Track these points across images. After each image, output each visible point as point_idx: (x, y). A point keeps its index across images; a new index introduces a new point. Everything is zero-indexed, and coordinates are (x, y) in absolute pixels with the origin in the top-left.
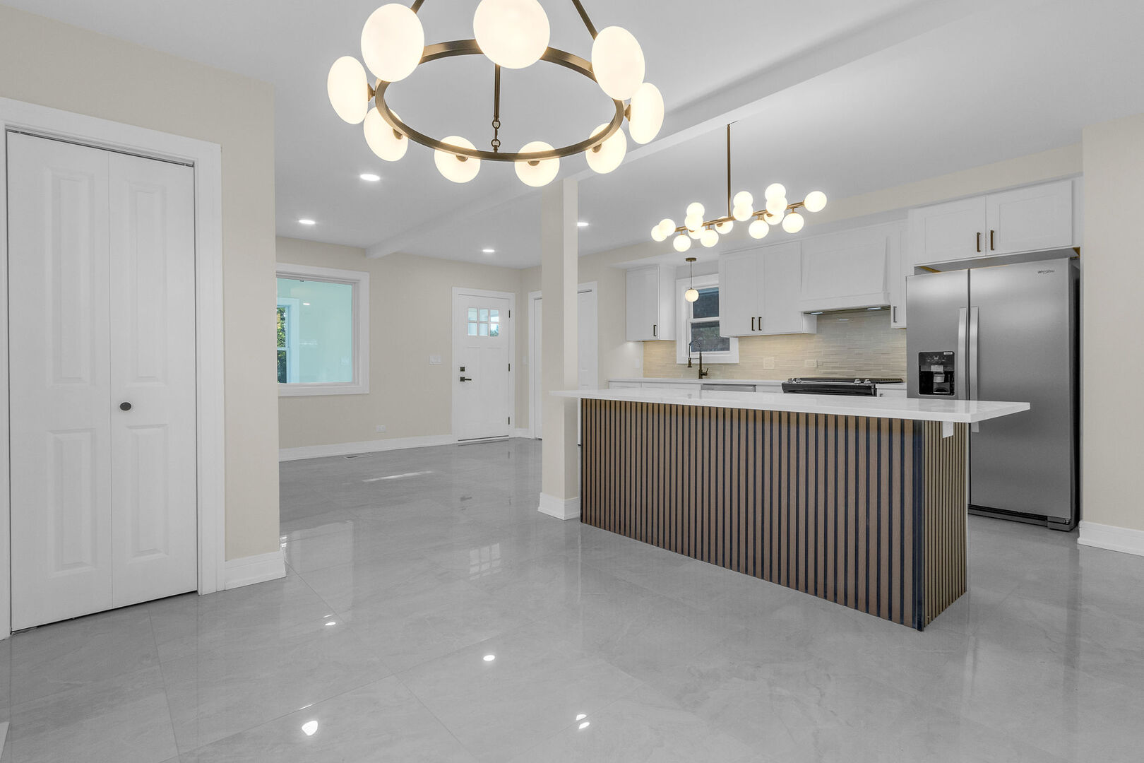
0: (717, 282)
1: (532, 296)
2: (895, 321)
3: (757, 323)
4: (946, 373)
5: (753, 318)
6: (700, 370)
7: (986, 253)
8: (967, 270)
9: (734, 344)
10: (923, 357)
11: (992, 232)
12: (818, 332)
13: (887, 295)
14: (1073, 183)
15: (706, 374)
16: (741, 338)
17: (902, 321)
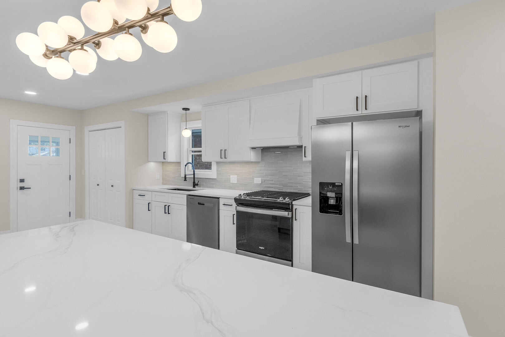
0: (200, 125)
1: (87, 129)
2: (305, 156)
3: (224, 153)
4: (336, 197)
5: (221, 150)
6: (194, 182)
7: (362, 112)
8: (350, 123)
9: (214, 166)
10: (322, 185)
11: (366, 96)
12: (262, 160)
13: (301, 138)
14: (418, 63)
15: (197, 185)
16: (218, 163)
17: (309, 158)
